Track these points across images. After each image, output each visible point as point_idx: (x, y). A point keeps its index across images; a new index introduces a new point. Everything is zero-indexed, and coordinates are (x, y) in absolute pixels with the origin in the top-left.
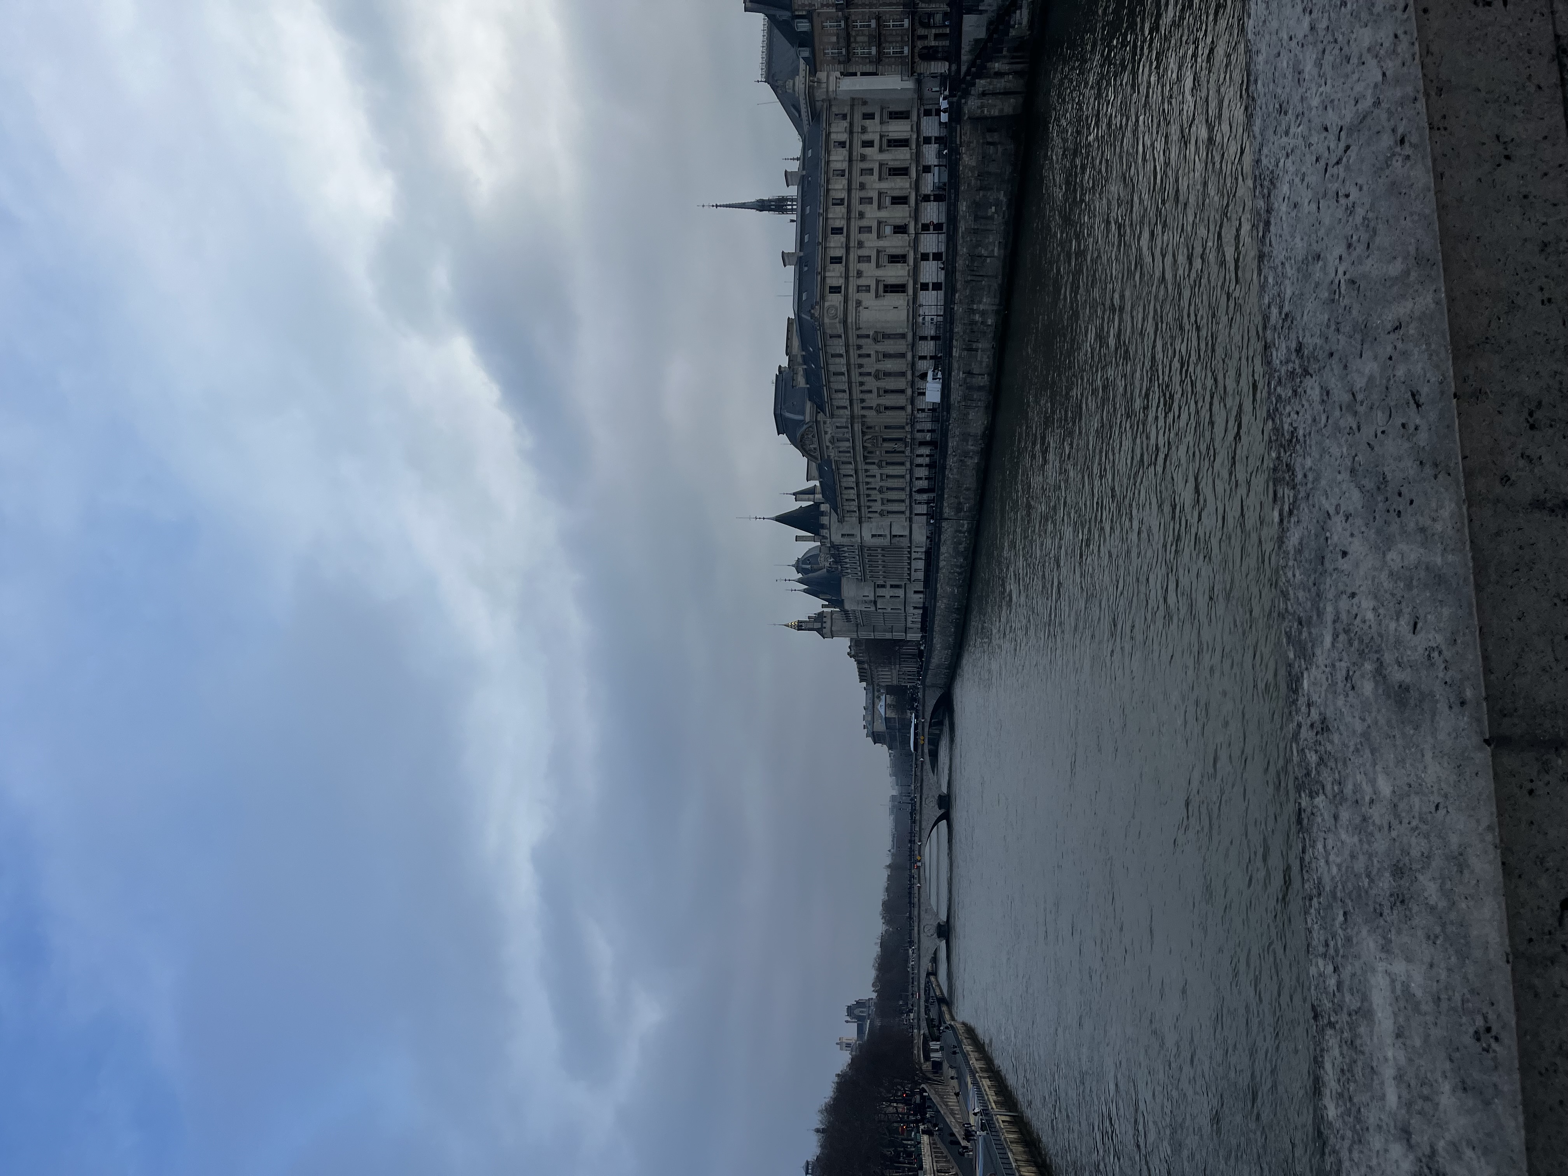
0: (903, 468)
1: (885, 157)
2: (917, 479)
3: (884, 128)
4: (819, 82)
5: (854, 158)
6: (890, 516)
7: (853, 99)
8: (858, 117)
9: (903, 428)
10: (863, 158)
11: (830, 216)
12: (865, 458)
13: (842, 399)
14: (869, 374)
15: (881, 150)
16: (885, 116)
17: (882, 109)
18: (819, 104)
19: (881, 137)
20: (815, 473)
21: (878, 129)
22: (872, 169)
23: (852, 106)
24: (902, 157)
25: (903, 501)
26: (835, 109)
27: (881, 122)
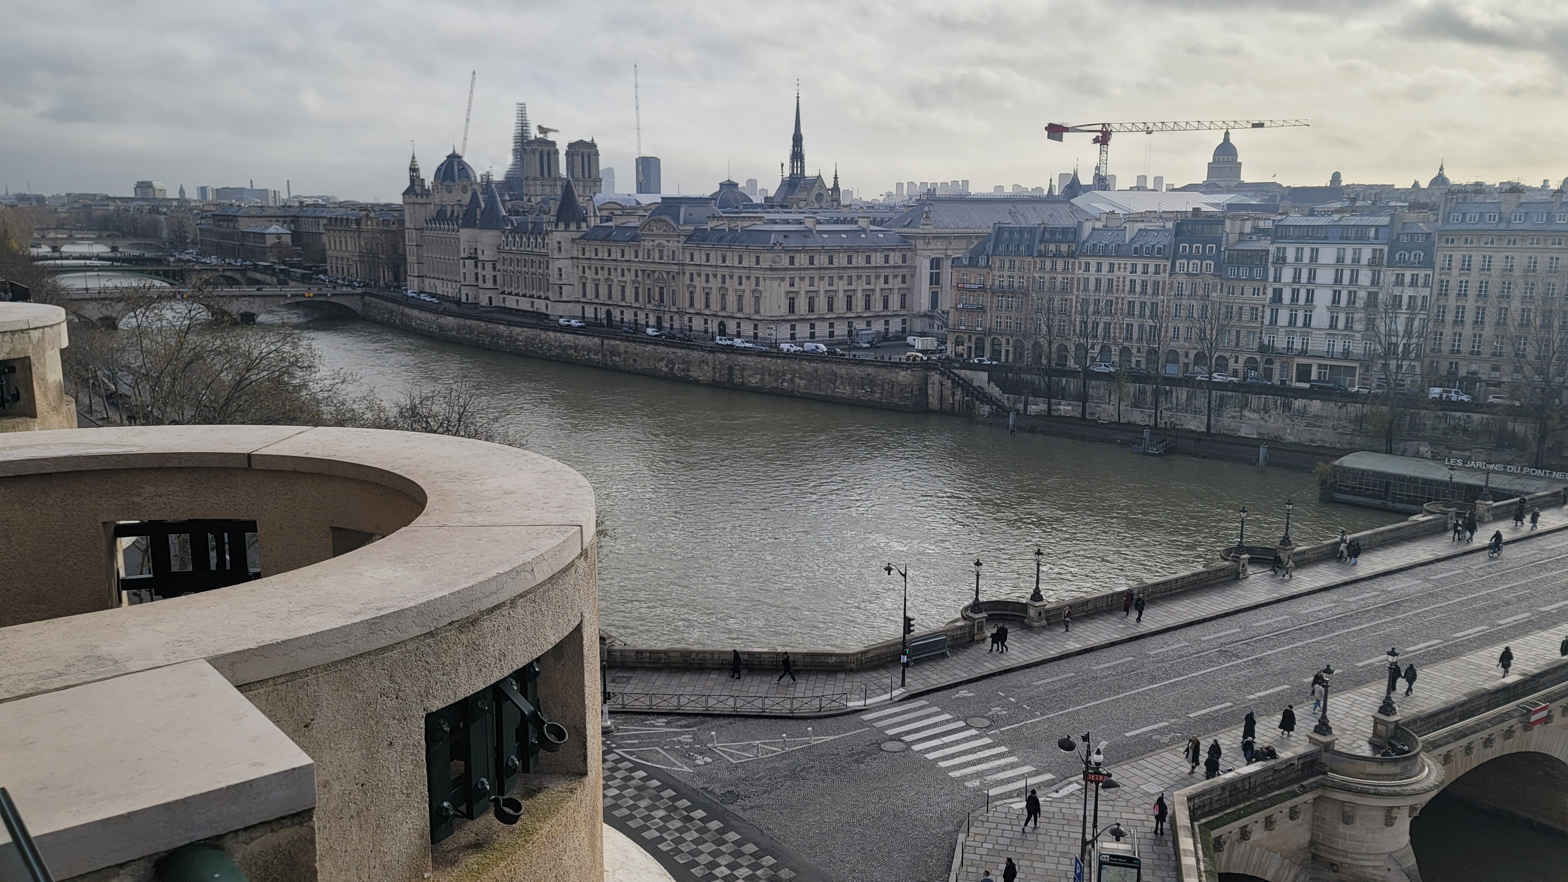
0: (633, 301)
1: (878, 293)
2: (622, 312)
3: (896, 291)
4: (928, 243)
5: (878, 270)
7: (915, 267)
8: (904, 271)
9: (674, 304)
10: (878, 277)
11: (841, 255)
12: (643, 271)
13: (700, 257)
14: (724, 282)
15: (882, 290)
16: (903, 292)
17: (908, 289)
18: (913, 242)
19: (891, 289)
21: (896, 287)
22: (870, 284)
23: (910, 267)
24: (877, 305)
25: (597, 297)
26: (909, 254)
27: (900, 289)
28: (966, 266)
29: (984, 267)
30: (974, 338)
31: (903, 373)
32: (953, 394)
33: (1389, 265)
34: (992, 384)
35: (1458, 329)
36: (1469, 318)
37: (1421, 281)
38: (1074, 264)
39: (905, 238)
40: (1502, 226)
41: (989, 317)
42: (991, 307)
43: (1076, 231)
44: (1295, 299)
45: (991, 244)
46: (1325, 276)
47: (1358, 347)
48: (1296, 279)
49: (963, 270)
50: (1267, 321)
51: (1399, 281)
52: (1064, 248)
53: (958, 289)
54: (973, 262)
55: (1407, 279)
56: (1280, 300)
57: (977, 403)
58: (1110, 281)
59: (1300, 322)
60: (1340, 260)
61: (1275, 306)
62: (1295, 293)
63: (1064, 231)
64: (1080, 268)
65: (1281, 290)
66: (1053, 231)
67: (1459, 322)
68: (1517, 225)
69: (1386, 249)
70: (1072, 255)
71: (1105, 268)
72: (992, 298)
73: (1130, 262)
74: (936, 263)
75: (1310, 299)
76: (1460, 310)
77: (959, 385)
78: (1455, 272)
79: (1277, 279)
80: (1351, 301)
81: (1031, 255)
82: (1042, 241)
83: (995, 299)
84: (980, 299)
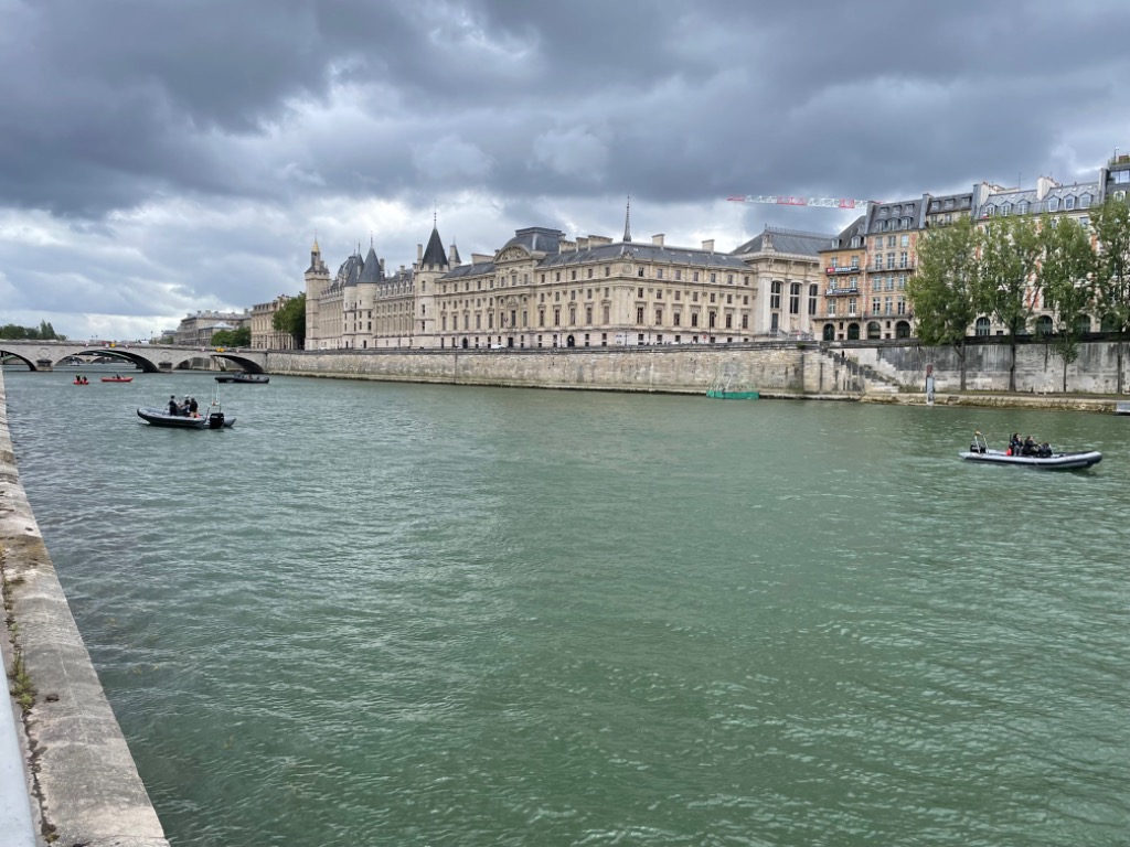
0: (487, 327)
1: (721, 311)
2: (477, 339)
3: (739, 311)
4: (770, 266)
5: (722, 289)
6: (441, 320)
7: (757, 289)
8: (747, 293)
9: (525, 324)
10: (722, 296)
11: (688, 271)
12: (498, 297)
13: (550, 278)
15: (726, 308)
16: (745, 312)
17: (749, 310)
18: (754, 266)
19: (733, 309)
20: (479, 260)
21: (739, 307)
22: (714, 302)
23: (753, 289)
24: (721, 322)
25: (455, 328)
26: (751, 277)
27: (742, 309)
28: (836, 251)
29: (858, 249)
30: (846, 325)
34: (883, 361)
39: (746, 263)
41: (864, 301)
42: (867, 290)
43: (971, 196)
45: (867, 226)
49: (833, 255)
52: (957, 216)
53: (828, 275)
54: (844, 245)
57: (868, 381)
63: (956, 199)
66: (942, 201)
72: (868, 278)
74: (776, 286)
81: (916, 229)
82: (927, 214)
83: (872, 280)
84: (851, 283)
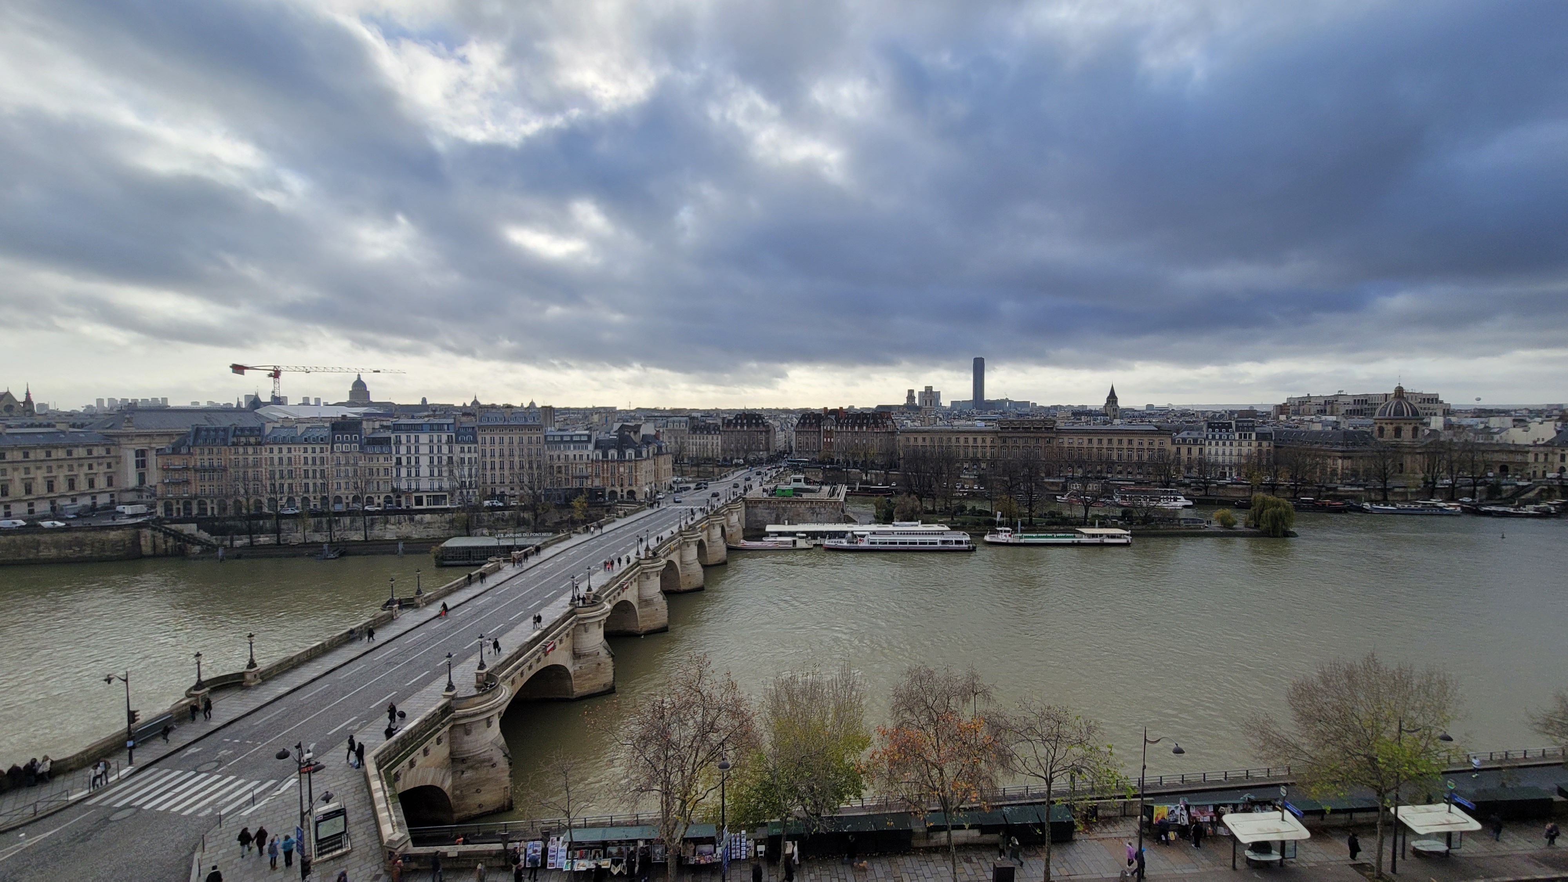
1: (82, 477)
3: (102, 475)
4: (132, 440)
5: (81, 461)
7: (120, 457)
8: (109, 460)
10: (81, 466)
11: (38, 451)
15: (86, 474)
16: (109, 475)
17: (114, 472)
18: (116, 439)
19: (96, 474)
21: (101, 472)
22: (73, 471)
23: (116, 457)
24: (82, 485)
26: (112, 448)
27: (105, 473)
28: (169, 454)
29: (186, 454)
30: (181, 502)
31: (114, 533)
32: (166, 542)
33: (456, 443)
34: (201, 531)
35: (493, 472)
36: (497, 466)
37: (473, 450)
38: (261, 449)
39: (108, 437)
40: (506, 423)
41: (194, 486)
42: (195, 480)
43: (260, 430)
44: (409, 462)
45: (192, 440)
46: (424, 449)
47: (446, 485)
48: (409, 451)
49: (168, 457)
50: (394, 475)
51: (462, 450)
52: (252, 440)
53: (164, 469)
54: (175, 451)
55: (466, 449)
56: (401, 463)
57: (189, 546)
58: (290, 459)
59: (413, 474)
60: (431, 441)
61: (398, 467)
62: (409, 459)
63: (251, 429)
64: (266, 451)
65: (400, 458)
66: (242, 430)
67: (493, 468)
68: (512, 423)
69: (454, 435)
70: (259, 444)
71: (285, 451)
72: (195, 473)
73: (302, 447)
74: (141, 453)
75: (417, 462)
76: (493, 463)
77: (170, 535)
78: (488, 445)
79: (398, 452)
80: (440, 462)
81: (226, 445)
82: (234, 436)
83: (198, 475)
84: (184, 476)
